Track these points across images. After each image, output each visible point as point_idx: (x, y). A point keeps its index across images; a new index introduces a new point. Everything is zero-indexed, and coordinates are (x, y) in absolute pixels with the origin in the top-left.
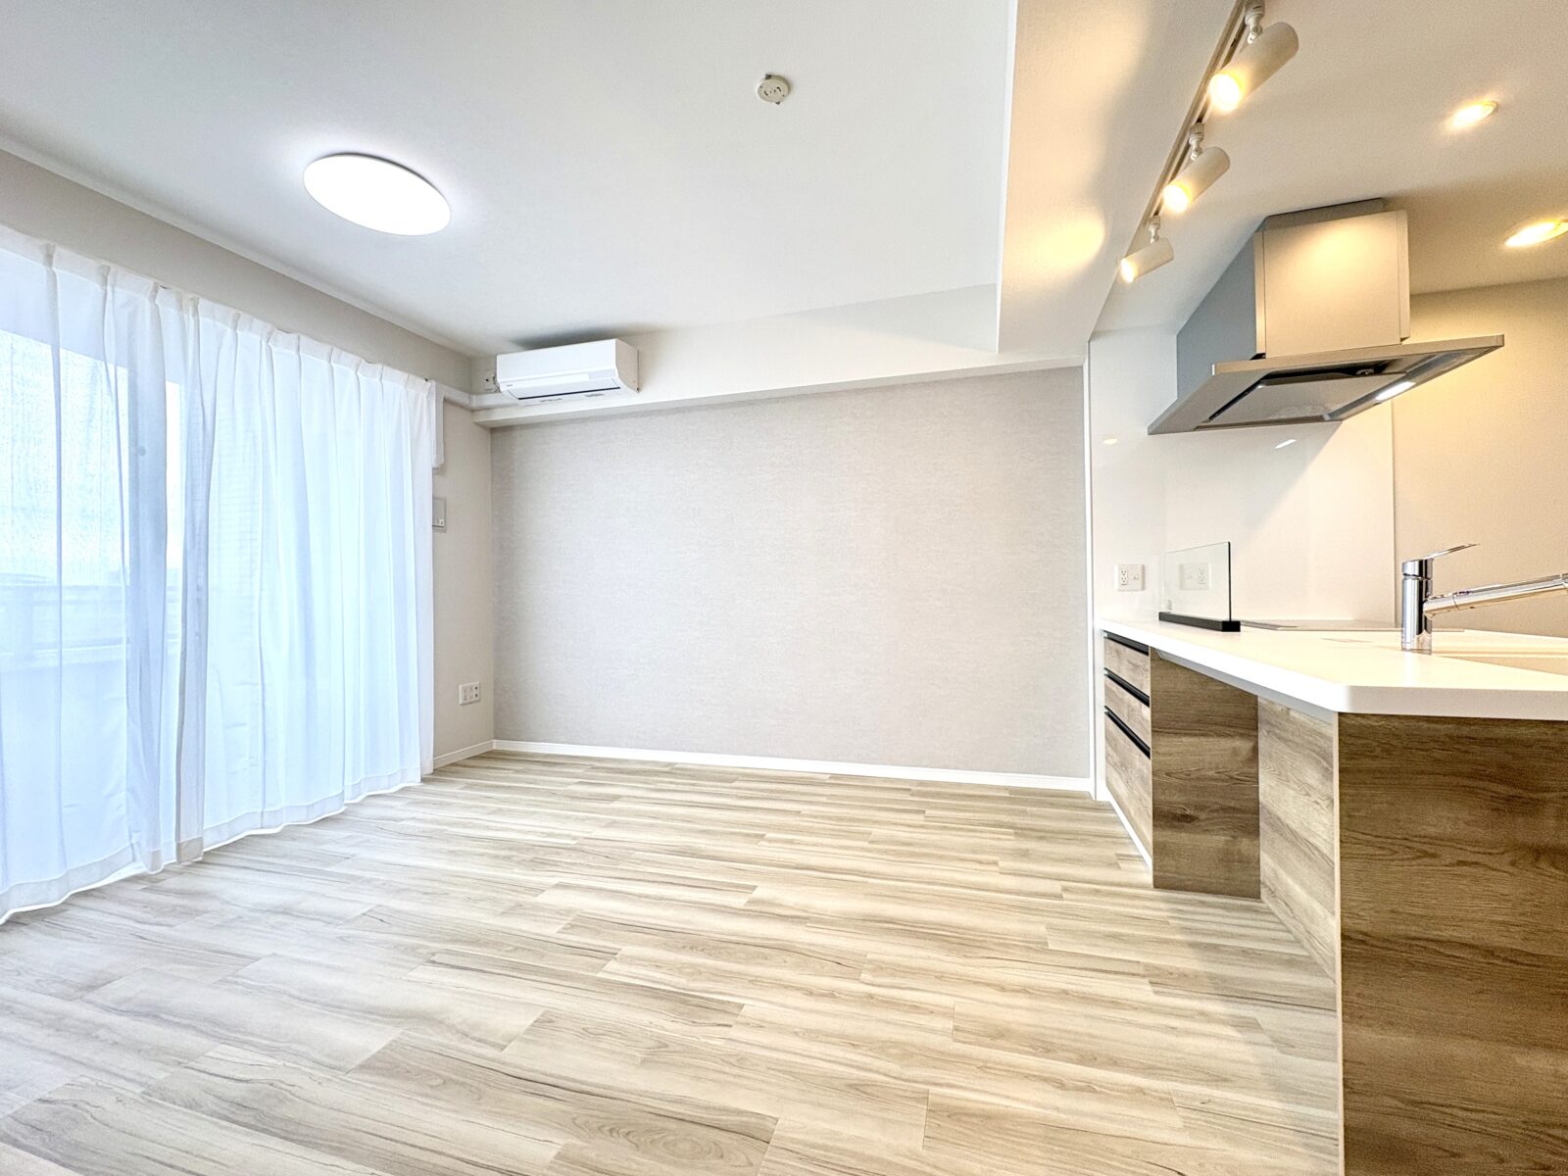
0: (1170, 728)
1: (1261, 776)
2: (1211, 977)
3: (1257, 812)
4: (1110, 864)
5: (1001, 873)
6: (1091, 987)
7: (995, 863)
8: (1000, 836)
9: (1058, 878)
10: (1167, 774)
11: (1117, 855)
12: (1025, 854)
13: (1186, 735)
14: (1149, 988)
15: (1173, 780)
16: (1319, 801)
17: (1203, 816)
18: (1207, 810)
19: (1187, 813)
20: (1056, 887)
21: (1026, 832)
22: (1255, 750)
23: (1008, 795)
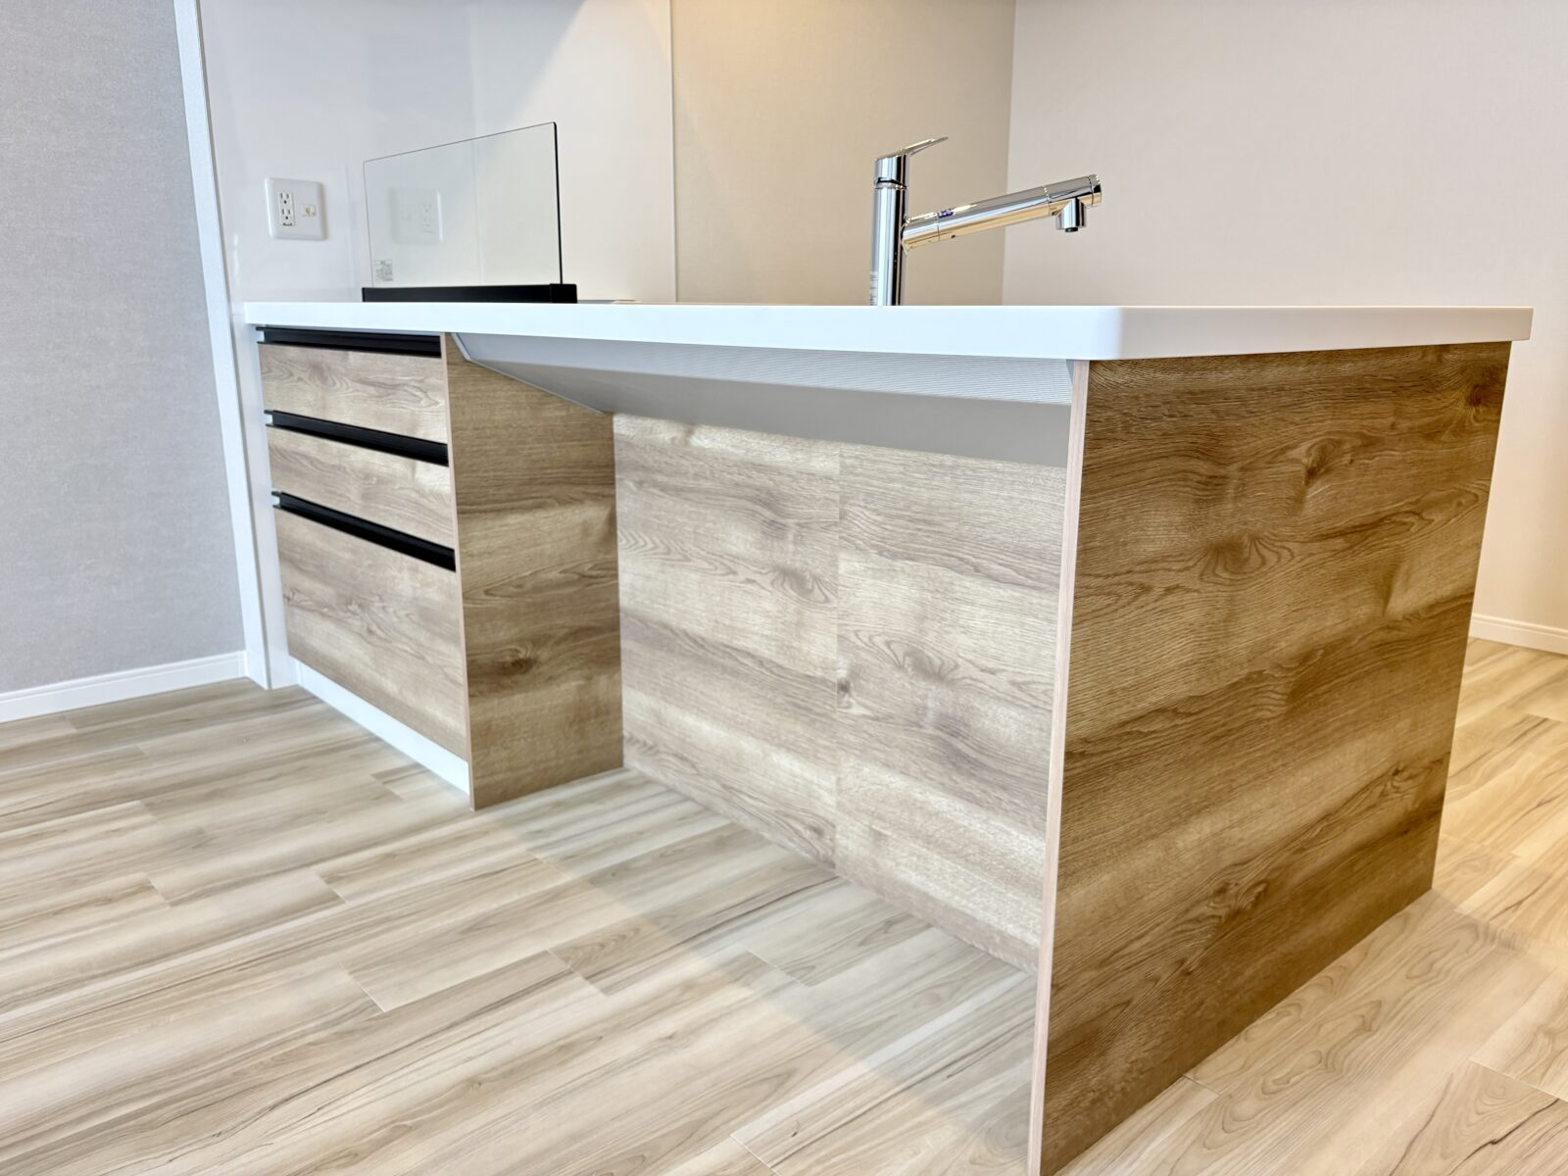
0: (487, 502)
1: (622, 563)
2: (656, 919)
3: (614, 626)
4: (377, 798)
5: (174, 904)
6: (508, 1042)
7: (144, 888)
8: (115, 825)
9: (302, 862)
10: (487, 592)
11: (379, 776)
12: (199, 843)
13: (512, 510)
14: (591, 989)
15: (497, 602)
16: (756, 577)
17: (544, 654)
18: (550, 643)
19: (521, 656)
20: (309, 881)
21: (171, 795)
22: (612, 520)
23: (73, 731)
